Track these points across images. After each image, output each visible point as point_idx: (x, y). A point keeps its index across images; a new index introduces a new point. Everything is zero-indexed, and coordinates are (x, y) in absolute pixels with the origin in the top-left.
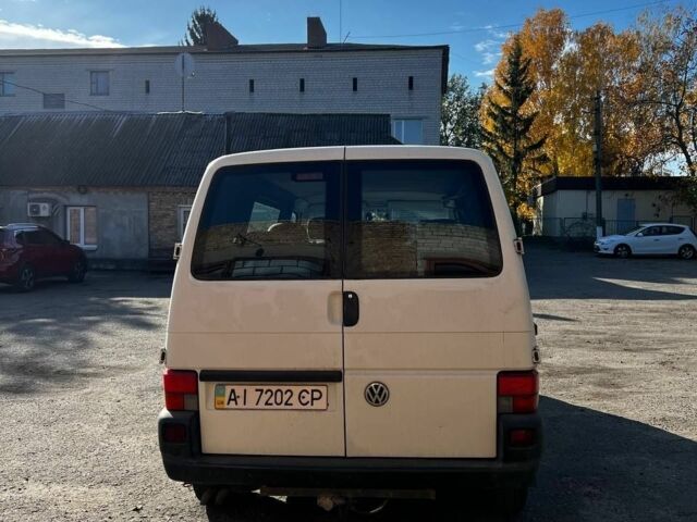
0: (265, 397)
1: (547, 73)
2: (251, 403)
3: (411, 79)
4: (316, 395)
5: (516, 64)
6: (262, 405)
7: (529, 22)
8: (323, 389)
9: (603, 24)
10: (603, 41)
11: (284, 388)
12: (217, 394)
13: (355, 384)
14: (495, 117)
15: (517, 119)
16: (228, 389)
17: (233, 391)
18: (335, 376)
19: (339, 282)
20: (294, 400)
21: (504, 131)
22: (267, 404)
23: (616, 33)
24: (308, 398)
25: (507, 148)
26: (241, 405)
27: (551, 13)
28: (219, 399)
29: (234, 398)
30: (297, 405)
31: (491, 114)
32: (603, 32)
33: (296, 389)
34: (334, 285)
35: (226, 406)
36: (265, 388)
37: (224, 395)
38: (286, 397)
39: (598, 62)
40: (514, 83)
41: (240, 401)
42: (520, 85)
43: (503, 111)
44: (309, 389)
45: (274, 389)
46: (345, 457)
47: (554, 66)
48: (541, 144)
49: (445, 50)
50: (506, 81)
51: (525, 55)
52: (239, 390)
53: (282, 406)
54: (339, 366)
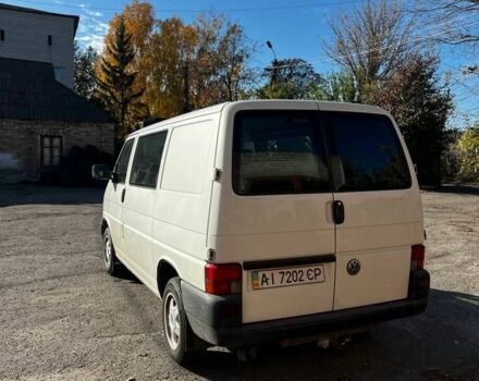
0: (286, 277)
1: (141, 46)
2: (277, 283)
3: (50, 37)
4: (317, 272)
5: (122, 36)
6: (285, 283)
7: (128, 8)
8: (320, 267)
9: (177, 18)
10: (177, 30)
11: (297, 270)
12: (253, 279)
13: (342, 262)
14: (108, 73)
15: (123, 76)
16: (260, 274)
17: (264, 275)
18: (330, 258)
19: (330, 194)
20: (305, 277)
21: (115, 83)
22: (288, 281)
23: (185, 25)
24: (312, 274)
25: (117, 95)
26: (271, 284)
27: (144, 5)
28: (255, 282)
29: (265, 280)
30: (307, 281)
31: (104, 70)
32: (177, 23)
33: (305, 269)
34: (327, 197)
35: (260, 286)
36: (285, 271)
37: (258, 279)
38: (299, 276)
39: (173, 42)
40: (121, 50)
41: (270, 281)
42: (125, 52)
43: (113, 69)
44: (313, 268)
45: (291, 271)
46: (333, 311)
47: (145, 42)
48: (140, 94)
49: (76, 19)
50: (114, 47)
51: (127, 32)
52: (268, 274)
53: (298, 282)
54: (333, 251)
